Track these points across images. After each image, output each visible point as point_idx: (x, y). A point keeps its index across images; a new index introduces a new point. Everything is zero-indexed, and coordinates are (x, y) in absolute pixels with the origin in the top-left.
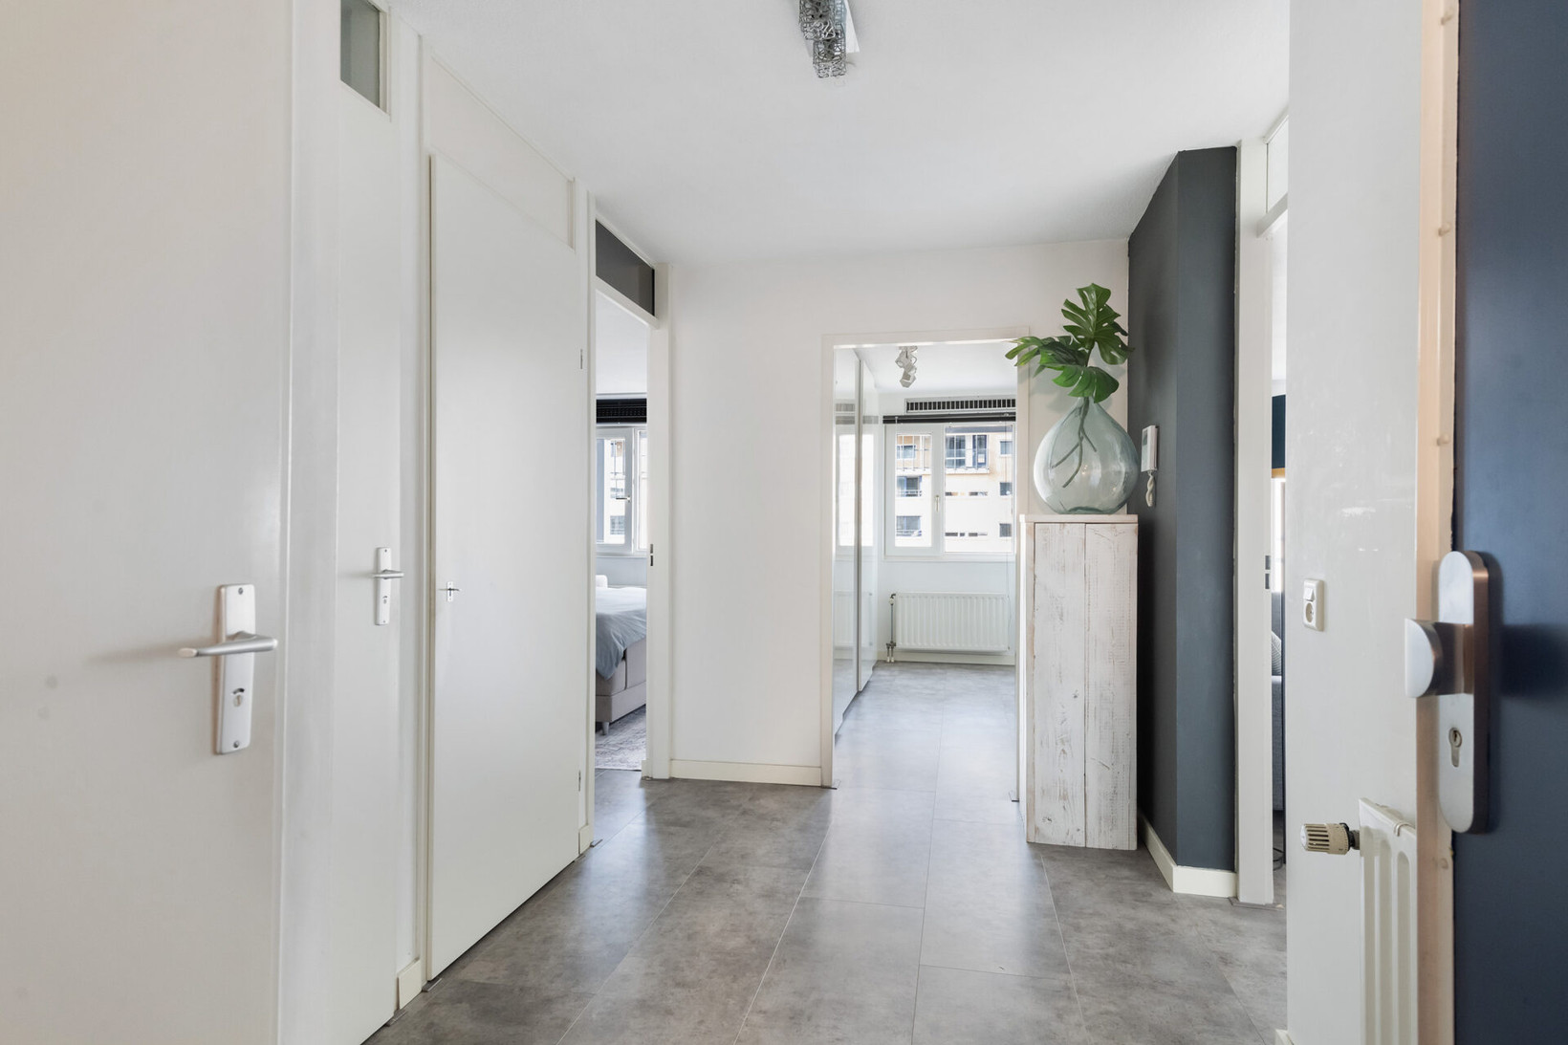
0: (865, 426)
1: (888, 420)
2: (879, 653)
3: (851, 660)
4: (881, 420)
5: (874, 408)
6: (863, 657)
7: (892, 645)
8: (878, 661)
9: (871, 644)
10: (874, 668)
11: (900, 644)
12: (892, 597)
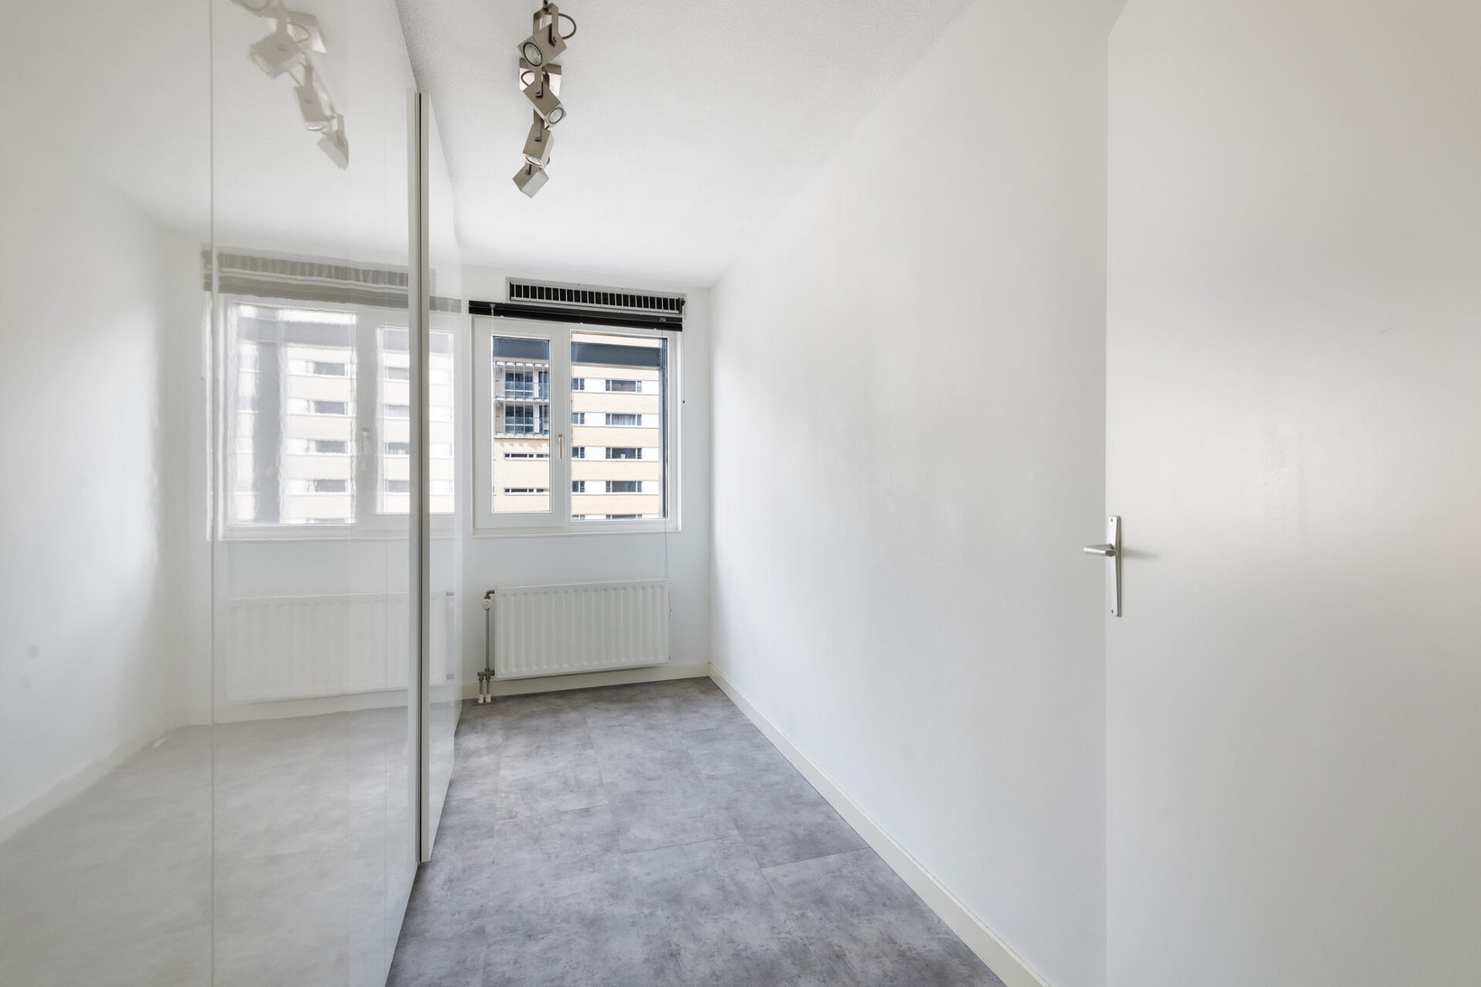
0: (434, 317)
1: (478, 308)
2: (464, 689)
3: (405, 708)
4: (465, 307)
5: (452, 285)
6: (432, 698)
7: (487, 675)
8: (464, 702)
9: (449, 677)
10: (457, 734)
11: (501, 672)
12: (487, 597)
